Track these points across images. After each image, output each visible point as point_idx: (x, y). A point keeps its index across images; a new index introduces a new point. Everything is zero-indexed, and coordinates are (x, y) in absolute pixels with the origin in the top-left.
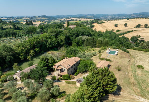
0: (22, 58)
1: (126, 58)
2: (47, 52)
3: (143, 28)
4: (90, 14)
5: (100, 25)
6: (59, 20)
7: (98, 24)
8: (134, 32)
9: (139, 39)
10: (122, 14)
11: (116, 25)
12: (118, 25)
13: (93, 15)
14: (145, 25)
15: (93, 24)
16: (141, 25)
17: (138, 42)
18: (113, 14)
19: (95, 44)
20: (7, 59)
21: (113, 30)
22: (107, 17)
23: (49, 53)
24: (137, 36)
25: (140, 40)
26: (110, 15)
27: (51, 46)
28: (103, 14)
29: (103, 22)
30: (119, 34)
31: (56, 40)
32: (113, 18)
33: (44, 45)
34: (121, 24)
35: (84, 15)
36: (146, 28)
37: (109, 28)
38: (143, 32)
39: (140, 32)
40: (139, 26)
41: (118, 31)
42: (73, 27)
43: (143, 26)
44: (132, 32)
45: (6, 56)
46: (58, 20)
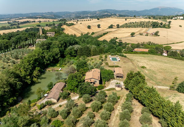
0: (29, 82)
1: (128, 62)
2: (46, 69)
3: (115, 28)
4: (48, 13)
5: (70, 27)
6: (6, 22)
7: (68, 27)
8: (110, 34)
9: (117, 40)
10: (86, 11)
11: (89, 27)
12: (91, 27)
13: (52, 13)
14: (117, 25)
15: (62, 27)
16: (113, 25)
17: (118, 44)
18: (77, 12)
19: (90, 53)
20: (18, 86)
21: (88, 33)
22: (70, 15)
23: (49, 71)
24: (114, 38)
25: (119, 42)
26: (73, 13)
27: (49, 62)
28: (64, 12)
29: (73, 24)
30: (96, 37)
31: (51, 55)
32: (78, 17)
33: (42, 62)
34: (93, 26)
35: (41, 13)
36: (118, 29)
37: (82, 30)
38: (118, 33)
39: (114, 33)
40: (111, 27)
41: (93, 33)
42: (51, 34)
43: (115, 26)
44: (108, 34)
45: (16, 83)
46: (4, 22)
